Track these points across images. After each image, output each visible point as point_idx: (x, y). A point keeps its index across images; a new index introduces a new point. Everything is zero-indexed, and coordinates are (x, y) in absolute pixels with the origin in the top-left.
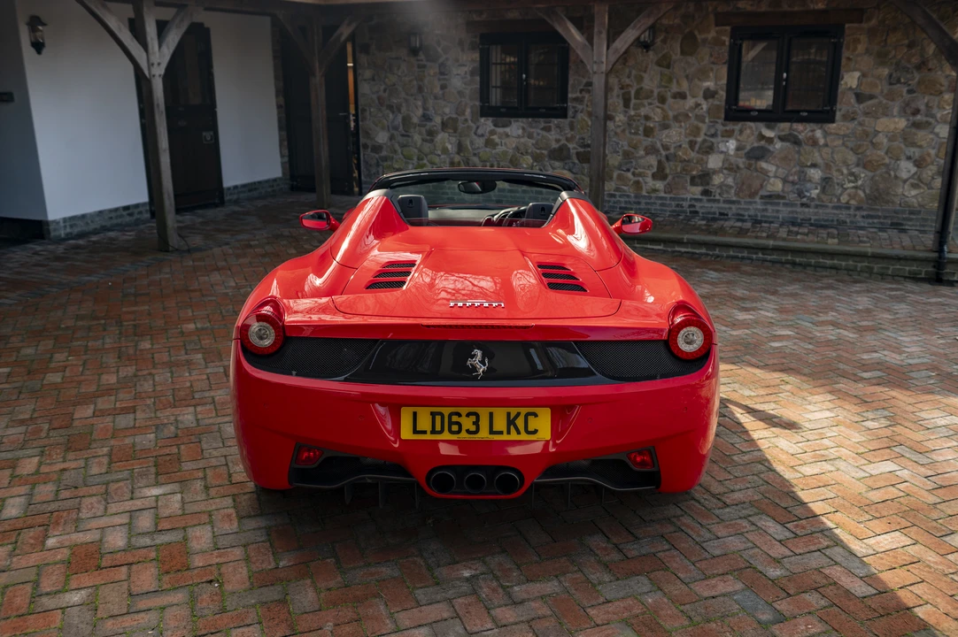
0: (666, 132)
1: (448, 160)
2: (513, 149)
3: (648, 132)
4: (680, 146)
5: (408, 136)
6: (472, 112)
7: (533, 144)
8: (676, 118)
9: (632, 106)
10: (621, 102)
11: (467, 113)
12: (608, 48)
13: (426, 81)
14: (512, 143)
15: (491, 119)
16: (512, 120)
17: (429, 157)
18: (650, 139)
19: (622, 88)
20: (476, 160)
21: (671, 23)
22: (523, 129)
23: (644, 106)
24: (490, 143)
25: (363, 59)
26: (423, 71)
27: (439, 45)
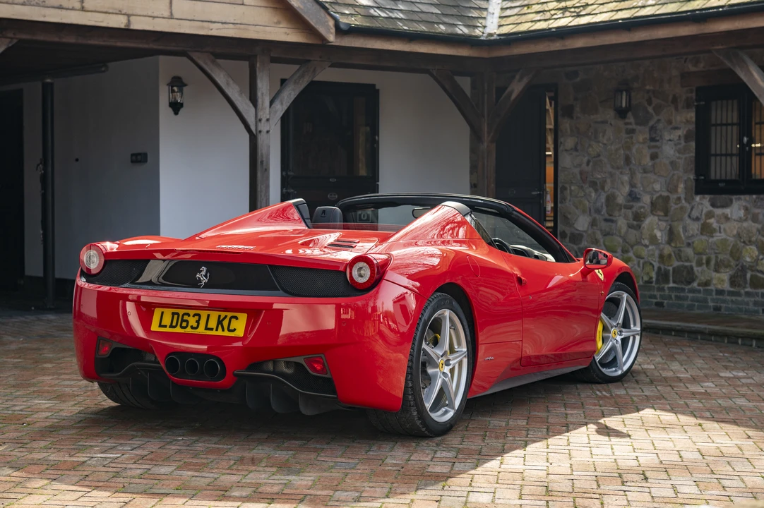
1: (657, 253)
2: (734, 236)
5: (612, 221)
6: (685, 188)
7: (758, 230)
11: (680, 190)
13: (634, 150)
14: (733, 228)
15: (708, 197)
16: (734, 197)
17: (635, 247)
20: (689, 251)
22: (746, 209)
24: (706, 230)
25: (566, 124)
26: (632, 138)
27: (650, 102)
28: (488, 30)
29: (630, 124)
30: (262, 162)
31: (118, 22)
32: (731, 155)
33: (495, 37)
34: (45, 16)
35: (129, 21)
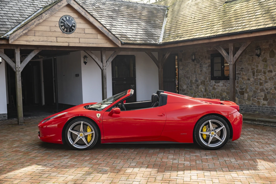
0: (266, 84)
1: (202, 94)
2: (221, 90)
3: (261, 84)
4: (271, 89)
5: (192, 86)
6: (209, 79)
7: (226, 89)
8: (269, 79)
9: (255, 75)
10: (252, 74)
11: (207, 79)
12: (233, 57)
13: (196, 69)
14: (220, 88)
15: (214, 81)
16: (220, 81)
17: (197, 93)
18: (262, 87)
19: (252, 69)
20: (210, 94)
21: (266, 47)
22: (223, 84)
23: (259, 75)
24: (214, 89)
25: (180, 63)
26: (196, 66)
27: (200, 58)
28: (159, 42)
29: (195, 63)
30: (104, 76)
31: (66, 45)
32: (219, 70)
33: (161, 43)
34: (47, 44)
35: (69, 44)
